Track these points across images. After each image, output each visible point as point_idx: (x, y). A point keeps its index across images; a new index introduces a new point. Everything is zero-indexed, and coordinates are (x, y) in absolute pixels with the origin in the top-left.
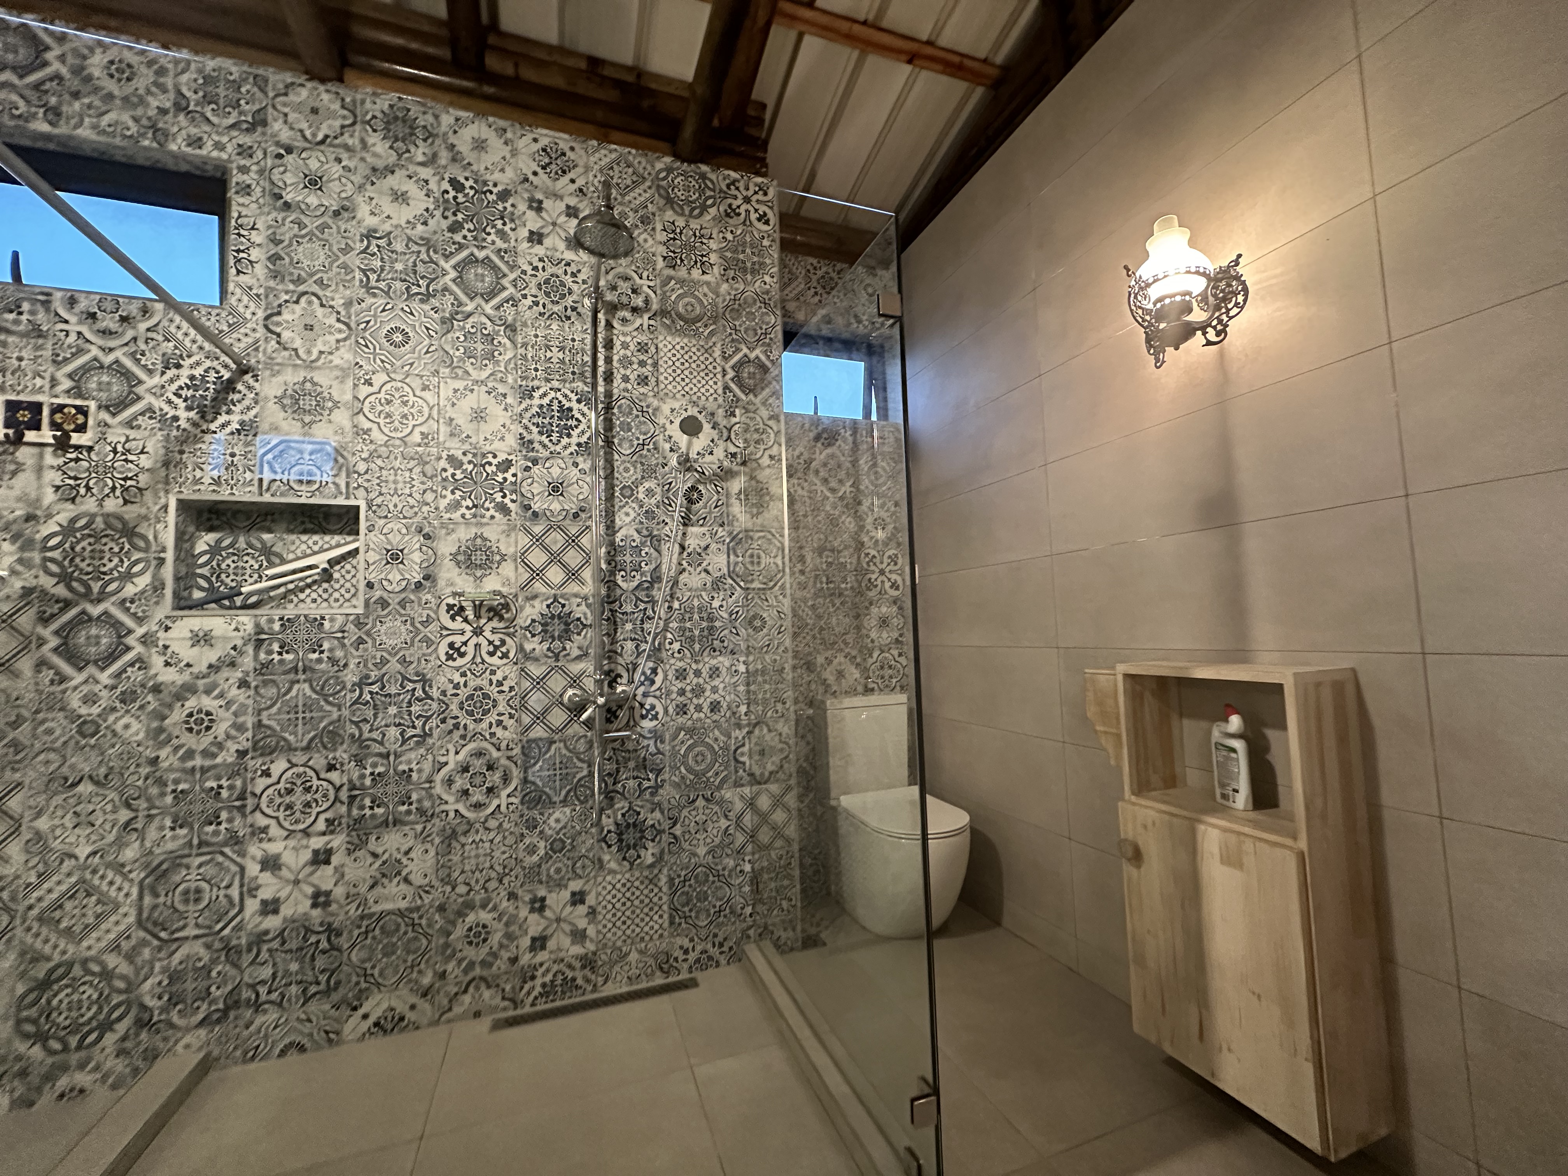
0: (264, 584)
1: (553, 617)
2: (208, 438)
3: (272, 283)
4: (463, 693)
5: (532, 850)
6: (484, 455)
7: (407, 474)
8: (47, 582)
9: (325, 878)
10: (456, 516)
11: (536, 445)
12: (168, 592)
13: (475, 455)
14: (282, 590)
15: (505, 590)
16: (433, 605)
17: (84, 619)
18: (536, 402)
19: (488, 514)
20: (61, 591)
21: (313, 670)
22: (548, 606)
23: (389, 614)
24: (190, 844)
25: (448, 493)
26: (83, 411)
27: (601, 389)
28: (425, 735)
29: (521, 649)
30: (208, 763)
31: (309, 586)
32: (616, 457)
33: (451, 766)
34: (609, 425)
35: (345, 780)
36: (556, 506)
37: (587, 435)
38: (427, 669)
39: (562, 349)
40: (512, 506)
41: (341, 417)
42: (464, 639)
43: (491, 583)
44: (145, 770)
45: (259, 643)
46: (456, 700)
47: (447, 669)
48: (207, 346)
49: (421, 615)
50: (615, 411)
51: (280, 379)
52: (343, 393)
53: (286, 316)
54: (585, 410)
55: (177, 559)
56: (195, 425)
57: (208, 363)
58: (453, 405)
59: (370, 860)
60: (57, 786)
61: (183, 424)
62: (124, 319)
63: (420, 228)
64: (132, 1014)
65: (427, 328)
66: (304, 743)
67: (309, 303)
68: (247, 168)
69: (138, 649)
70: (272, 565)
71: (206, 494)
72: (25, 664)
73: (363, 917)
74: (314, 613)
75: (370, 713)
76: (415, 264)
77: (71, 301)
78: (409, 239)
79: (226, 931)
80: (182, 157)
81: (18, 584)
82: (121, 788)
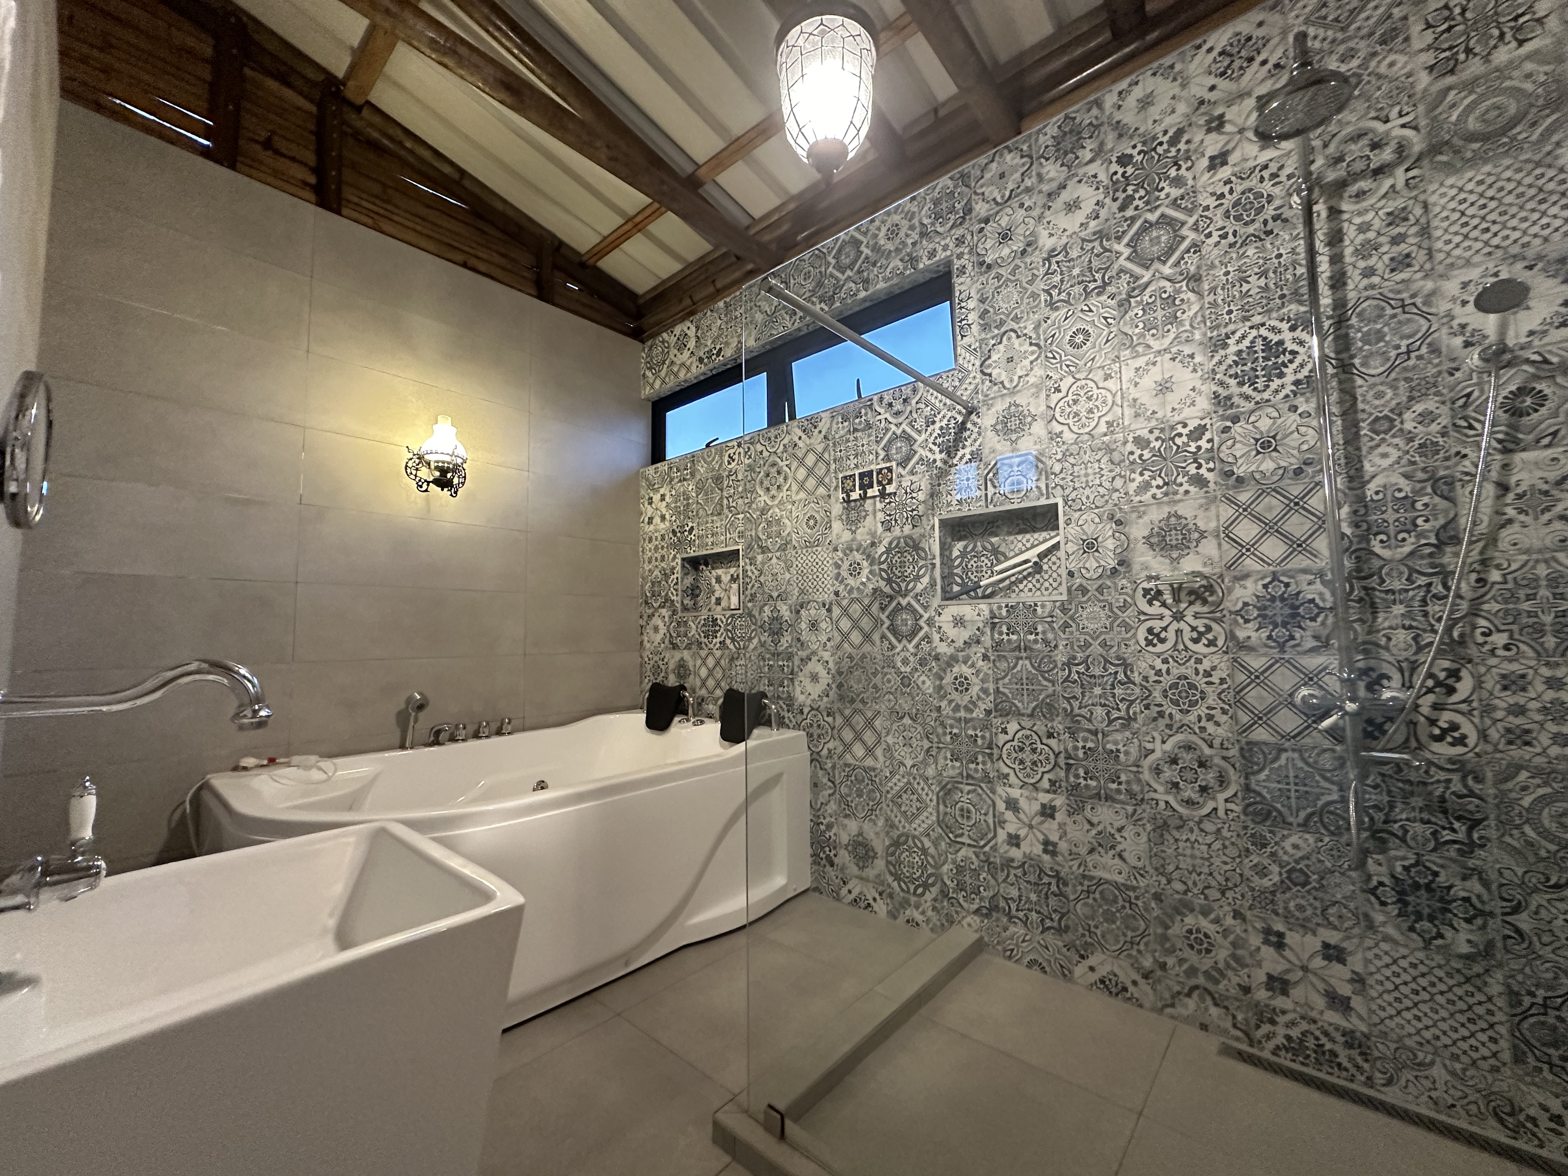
0: (996, 578)
1: (1273, 599)
2: (953, 470)
3: (983, 336)
4: (1167, 681)
5: (1262, 872)
6: (1172, 428)
7: (1096, 465)
8: (882, 584)
9: (1051, 829)
10: (1147, 497)
11: (1236, 400)
12: (939, 587)
13: (1162, 430)
14: (1007, 582)
15: (1207, 571)
16: (1129, 590)
17: (899, 608)
18: (1233, 349)
19: (1182, 490)
20: (887, 590)
21: (1031, 649)
22: (1265, 586)
23: (1089, 599)
24: (961, 774)
25: (1136, 476)
26: (890, 470)
27: (1326, 300)
28: (1130, 719)
29: (1231, 636)
30: (968, 716)
31: (1025, 578)
32: (1359, 381)
33: (1158, 754)
34: (1343, 343)
35: (1062, 748)
36: (1268, 465)
37: (1309, 366)
38: (1128, 653)
39: (1264, 274)
40: (1210, 476)
41: (1038, 429)
42: (1164, 624)
43: (1191, 564)
44: (934, 715)
45: (994, 625)
46: (1158, 687)
47: (1147, 655)
48: (948, 402)
49: (1117, 600)
50: (1354, 321)
51: (993, 410)
52: (1038, 407)
53: (995, 357)
54: (1304, 336)
55: (942, 563)
56: (945, 462)
57: (950, 414)
58: (1136, 384)
59: (1087, 826)
60: (894, 717)
61: (939, 464)
62: (905, 400)
63: (1093, 224)
64: (938, 885)
65: (1105, 318)
66: (1029, 711)
67: (1009, 339)
68: (962, 253)
69: (926, 628)
70: (999, 562)
71: (955, 513)
72: (876, 637)
73: (1084, 877)
74: (1030, 601)
75: (1078, 691)
76: (1090, 262)
77: (881, 399)
78: (1083, 240)
79: (987, 849)
80: (927, 269)
81: (871, 586)
82: (924, 725)
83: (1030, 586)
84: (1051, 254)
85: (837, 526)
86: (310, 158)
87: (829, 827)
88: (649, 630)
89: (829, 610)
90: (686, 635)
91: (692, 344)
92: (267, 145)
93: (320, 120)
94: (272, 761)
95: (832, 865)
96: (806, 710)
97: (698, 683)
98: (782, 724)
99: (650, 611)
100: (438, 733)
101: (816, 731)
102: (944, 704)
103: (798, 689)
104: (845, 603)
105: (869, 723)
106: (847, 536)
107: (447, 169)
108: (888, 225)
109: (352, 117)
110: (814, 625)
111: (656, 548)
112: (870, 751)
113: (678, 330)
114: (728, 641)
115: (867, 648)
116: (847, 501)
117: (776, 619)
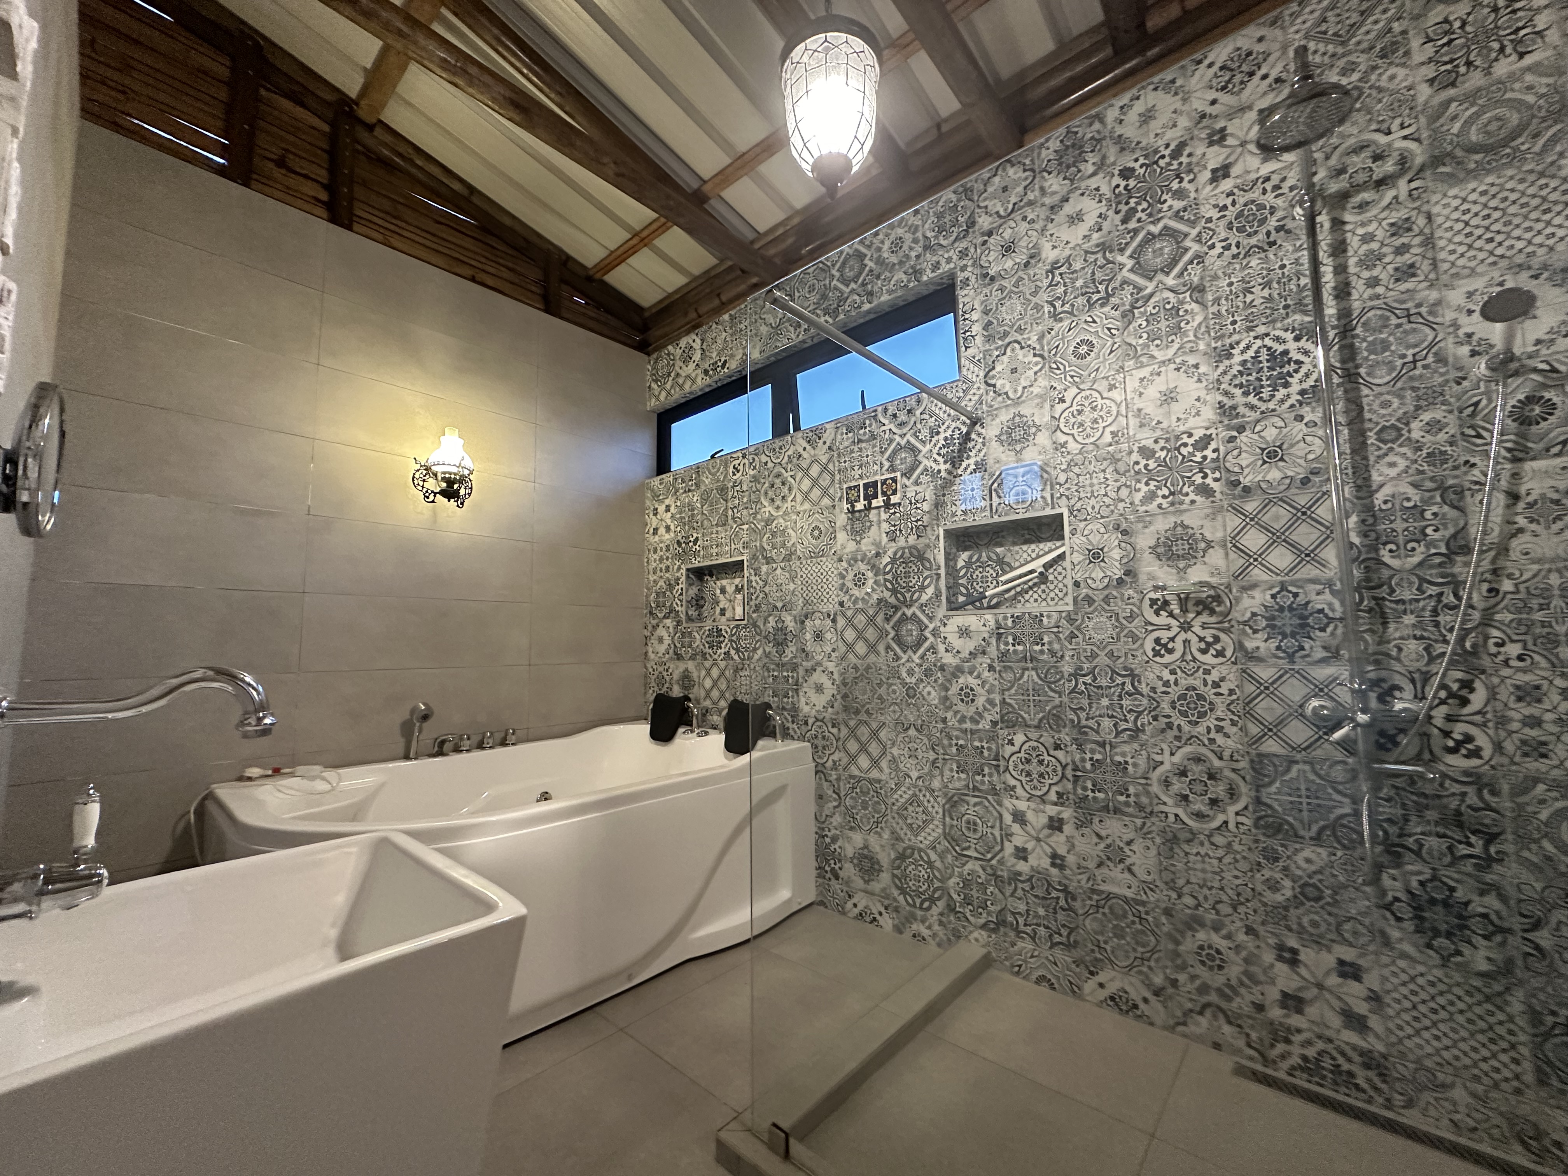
0: (1001, 588)
1: (1281, 609)
2: (958, 480)
3: (987, 347)
4: (1175, 692)
5: (1274, 886)
6: (1178, 438)
7: (1102, 475)
8: (887, 594)
9: (1059, 842)
10: (1153, 507)
11: (1241, 410)
12: (944, 598)
13: (1167, 440)
14: (1013, 592)
15: (1214, 580)
16: (1135, 600)
17: (904, 619)
18: (1237, 358)
19: (1187, 499)
20: (892, 600)
21: (1037, 660)
22: (1273, 596)
23: (1096, 610)
24: (967, 786)
25: (1142, 486)
26: (894, 480)
27: (1330, 310)
28: (1137, 731)
29: (1240, 646)
30: (974, 727)
31: (1031, 588)
32: (1365, 391)
33: (1167, 766)
34: (1349, 353)
35: (1069, 760)
36: (1274, 475)
37: (1315, 376)
38: (1134, 664)
39: (1267, 285)
40: (1215, 486)
41: (1043, 439)
42: (1171, 634)
43: (1197, 574)
45: (999, 636)
46: (1167, 698)
47: (1155, 666)
48: (952, 412)
49: (1124, 611)
50: (1359, 330)
51: (998, 420)
52: (1042, 417)
53: (999, 368)
54: (1309, 346)
55: (947, 574)
56: (949, 473)
57: (954, 425)
58: (1141, 394)
59: (1095, 840)
60: (899, 728)
61: (943, 474)
62: (909, 411)
63: (1095, 236)
64: (945, 898)
65: (1109, 329)
66: (1035, 723)
67: (1013, 350)
68: (966, 266)
69: (931, 639)
70: (1005, 572)
71: (960, 523)
72: (881, 648)
73: (1093, 891)
74: (1036, 611)
75: (1085, 702)
76: (1093, 273)
77: (886, 410)
78: (1087, 252)
79: (994, 862)
80: (930, 282)
81: (875, 597)
82: (929, 737)
83: (1036, 596)
84: (1054, 266)
85: (842, 537)
86: (323, 175)
87: (834, 839)
88: (654, 641)
89: (834, 621)
90: (690, 646)
91: (697, 356)
92: (281, 163)
93: (333, 138)
94: (277, 771)
95: (837, 878)
96: (810, 721)
97: (703, 694)
98: (786, 735)
99: (654, 622)
100: (443, 742)
101: (820, 742)
102: (949, 715)
103: (803, 700)
104: (849, 613)
105: (874, 734)
106: (851, 546)
107: (456, 186)
108: (892, 237)
109: (363, 135)
110: (818, 636)
111: (661, 560)
112: (875, 763)
113: (683, 343)
114: (733, 652)
115: (872, 658)
116: (852, 511)
117: (781, 629)
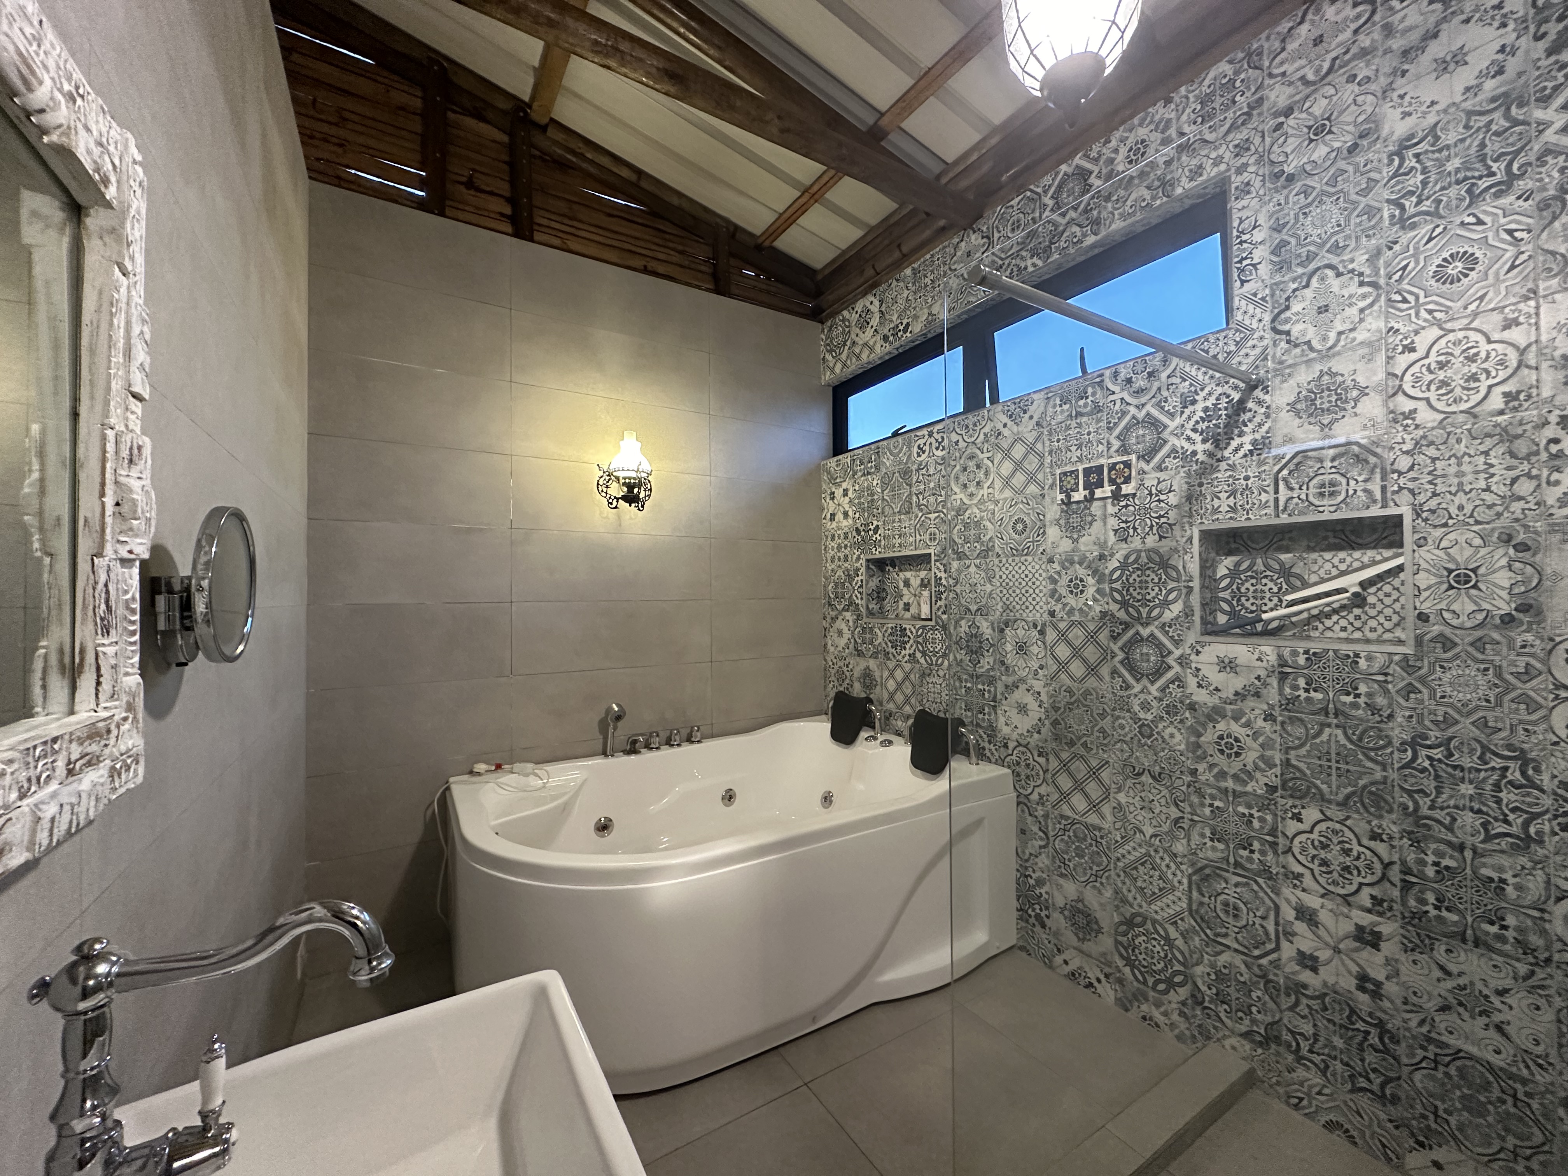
0: (1285, 610)
2: (1223, 465)
3: (1278, 278)
7: (1481, 460)
8: (1114, 607)
9: (1372, 962)
12: (1197, 618)
14: (1305, 615)
16: (1537, 650)
17: (1137, 640)
20: (1122, 615)
21: (1346, 716)
23: (1457, 656)
24: (1226, 859)
25: (1562, 477)
26: (1127, 465)
28: (1528, 840)
30: (1239, 788)
31: (1335, 611)
35: (1396, 858)
38: (1528, 742)
41: (1371, 406)
44: (1188, 778)
45: (1283, 676)
48: (1217, 374)
49: (1513, 663)
51: (1292, 382)
52: (1371, 375)
53: (1296, 307)
55: (1203, 587)
56: (1211, 455)
57: (1220, 390)
59: (1438, 973)
60: (1128, 770)
61: (1201, 457)
62: (1151, 375)
63: (1490, 85)
64: (1189, 987)
65: (1510, 232)
66: (1340, 797)
67: (1322, 279)
68: (1246, 165)
69: (1177, 668)
70: (1295, 589)
71: (1224, 522)
72: (1105, 671)
73: (1429, 1040)
74: (1346, 649)
75: (1430, 785)
76: (1482, 145)
77: (1116, 374)
78: (1470, 114)
79: (1264, 961)
80: (1187, 195)
81: (1098, 609)
82: (1171, 789)
83: (1344, 623)
84: (1405, 144)
85: (1053, 532)
86: (504, 188)
87: (1040, 882)
88: (833, 633)
89: (1042, 632)
90: (872, 643)
91: (875, 321)
92: (470, 184)
93: (511, 148)
94: (499, 767)
95: (1043, 926)
96: (1011, 745)
97: (886, 696)
98: (982, 756)
99: (833, 614)
100: (635, 742)
101: (1021, 769)
102: (1201, 767)
103: (1002, 720)
104: (1062, 625)
105: (1094, 773)
106: (1066, 545)
107: (625, 173)
108: (1130, 142)
109: (539, 139)
110: (1022, 648)
111: (839, 548)
112: (1094, 806)
113: (859, 306)
114: (918, 655)
115: (1092, 682)
116: (1067, 502)
117: (975, 636)
